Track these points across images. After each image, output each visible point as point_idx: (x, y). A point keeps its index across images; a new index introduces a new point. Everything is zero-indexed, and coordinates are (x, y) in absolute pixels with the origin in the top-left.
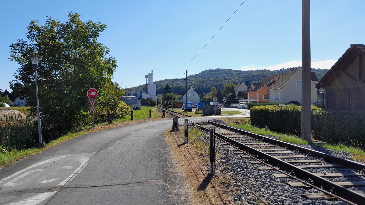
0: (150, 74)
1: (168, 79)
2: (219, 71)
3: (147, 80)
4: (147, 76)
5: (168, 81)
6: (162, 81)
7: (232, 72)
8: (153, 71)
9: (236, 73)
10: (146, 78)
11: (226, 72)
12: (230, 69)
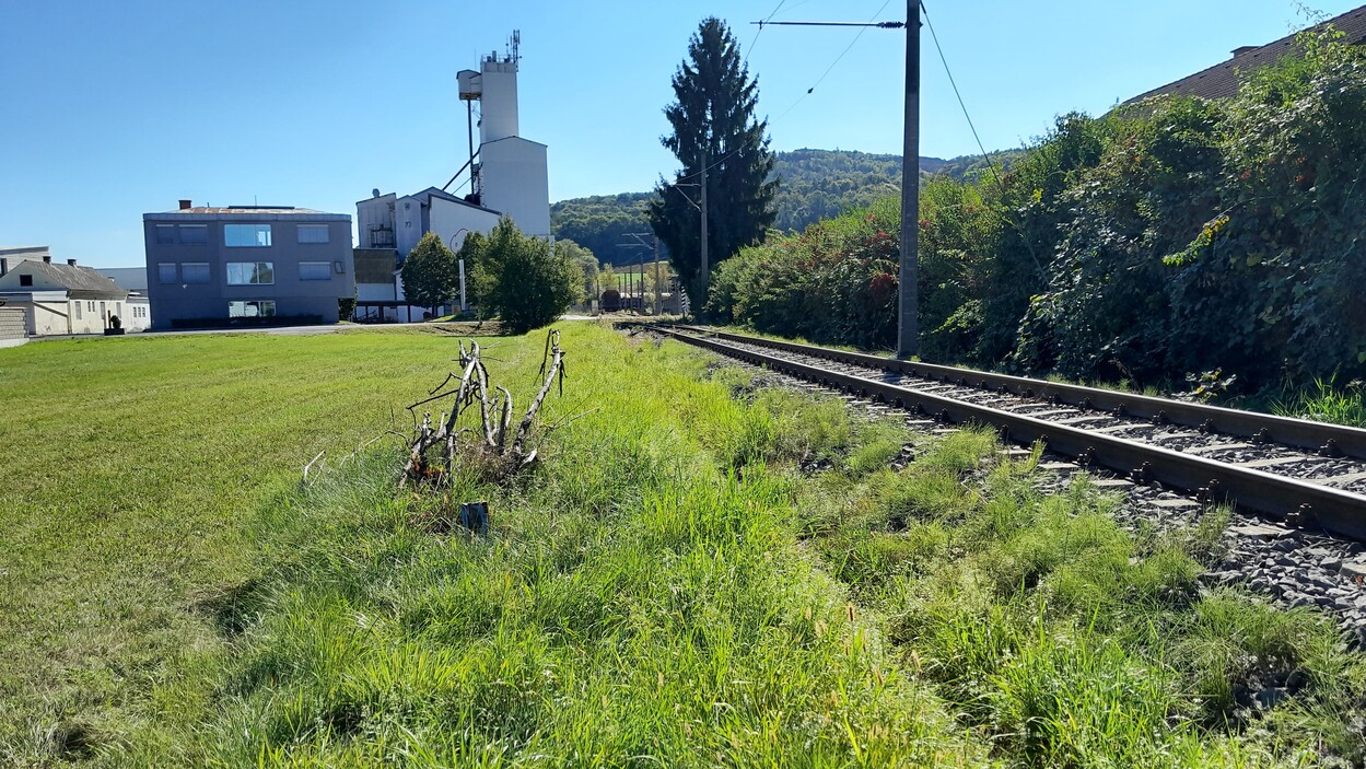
0: (492, 60)
1: (587, 195)
2: (809, 157)
3: (475, 120)
4: (471, 87)
5: (590, 203)
6: (564, 206)
7: (866, 163)
8: (516, 40)
9: (886, 165)
10: (466, 96)
11: (841, 162)
12: (855, 152)
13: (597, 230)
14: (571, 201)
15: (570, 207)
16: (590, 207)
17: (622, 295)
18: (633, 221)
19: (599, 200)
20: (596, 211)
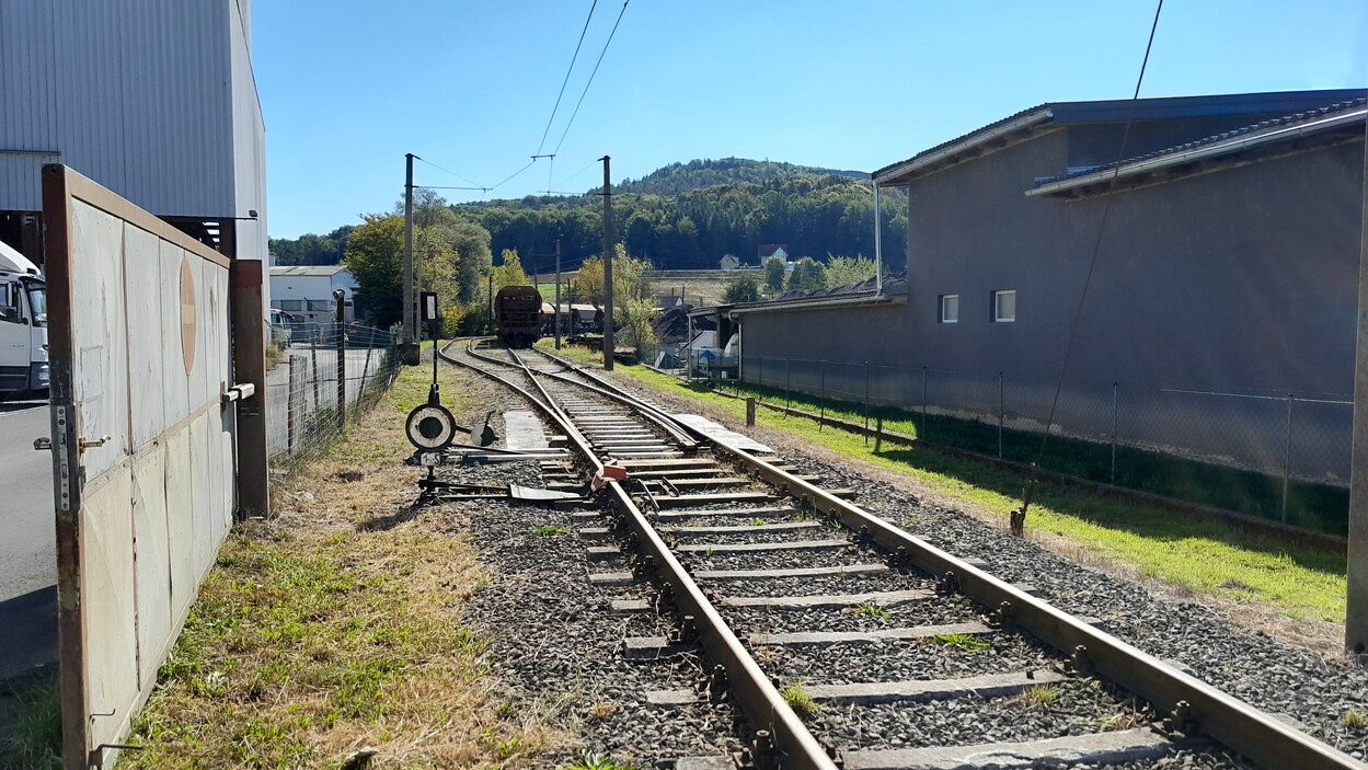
14: (468, 204)
16: (490, 208)
19: (501, 203)
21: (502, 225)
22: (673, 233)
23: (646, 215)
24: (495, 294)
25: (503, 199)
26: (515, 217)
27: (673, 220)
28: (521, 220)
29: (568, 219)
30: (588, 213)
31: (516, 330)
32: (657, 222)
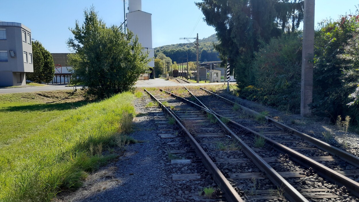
13: (173, 53)
14: (166, 46)
15: (165, 47)
16: (171, 47)
17: (179, 72)
18: (183, 50)
19: (173, 45)
20: (173, 48)
21: (174, 52)
22: (211, 53)
23: (205, 49)
24: (172, 71)
25: (174, 44)
26: (176, 50)
27: (211, 50)
28: (178, 51)
29: (188, 50)
30: (193, 48)
31: (175, 75)
32: (208, 51)
